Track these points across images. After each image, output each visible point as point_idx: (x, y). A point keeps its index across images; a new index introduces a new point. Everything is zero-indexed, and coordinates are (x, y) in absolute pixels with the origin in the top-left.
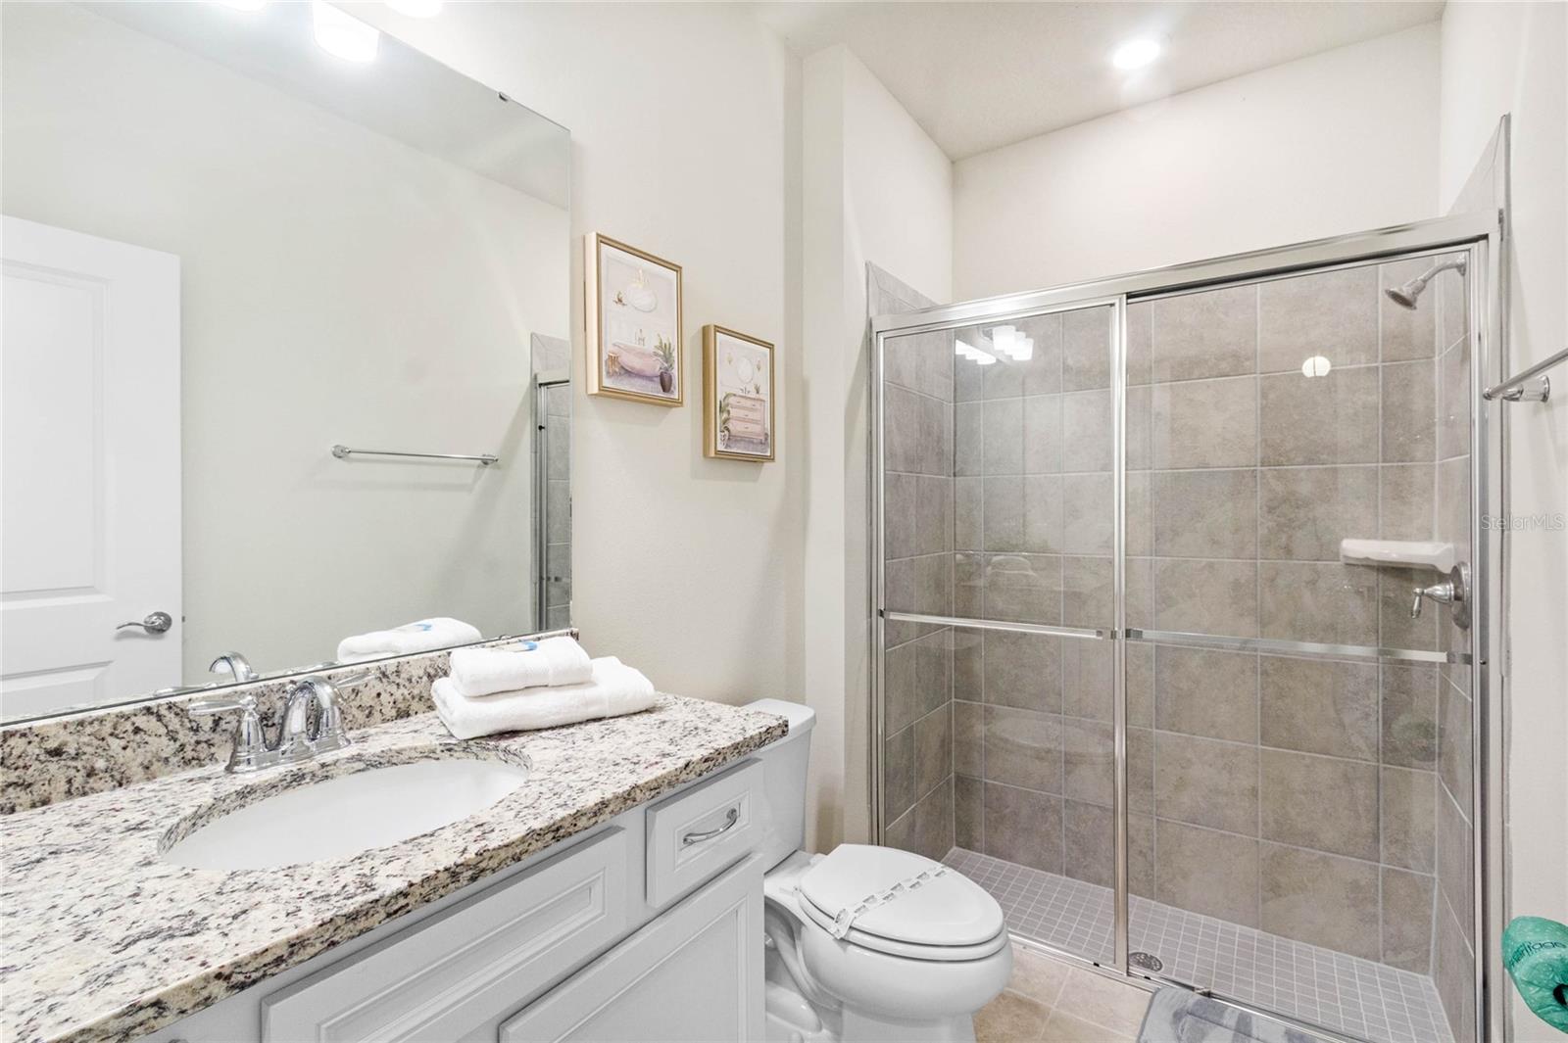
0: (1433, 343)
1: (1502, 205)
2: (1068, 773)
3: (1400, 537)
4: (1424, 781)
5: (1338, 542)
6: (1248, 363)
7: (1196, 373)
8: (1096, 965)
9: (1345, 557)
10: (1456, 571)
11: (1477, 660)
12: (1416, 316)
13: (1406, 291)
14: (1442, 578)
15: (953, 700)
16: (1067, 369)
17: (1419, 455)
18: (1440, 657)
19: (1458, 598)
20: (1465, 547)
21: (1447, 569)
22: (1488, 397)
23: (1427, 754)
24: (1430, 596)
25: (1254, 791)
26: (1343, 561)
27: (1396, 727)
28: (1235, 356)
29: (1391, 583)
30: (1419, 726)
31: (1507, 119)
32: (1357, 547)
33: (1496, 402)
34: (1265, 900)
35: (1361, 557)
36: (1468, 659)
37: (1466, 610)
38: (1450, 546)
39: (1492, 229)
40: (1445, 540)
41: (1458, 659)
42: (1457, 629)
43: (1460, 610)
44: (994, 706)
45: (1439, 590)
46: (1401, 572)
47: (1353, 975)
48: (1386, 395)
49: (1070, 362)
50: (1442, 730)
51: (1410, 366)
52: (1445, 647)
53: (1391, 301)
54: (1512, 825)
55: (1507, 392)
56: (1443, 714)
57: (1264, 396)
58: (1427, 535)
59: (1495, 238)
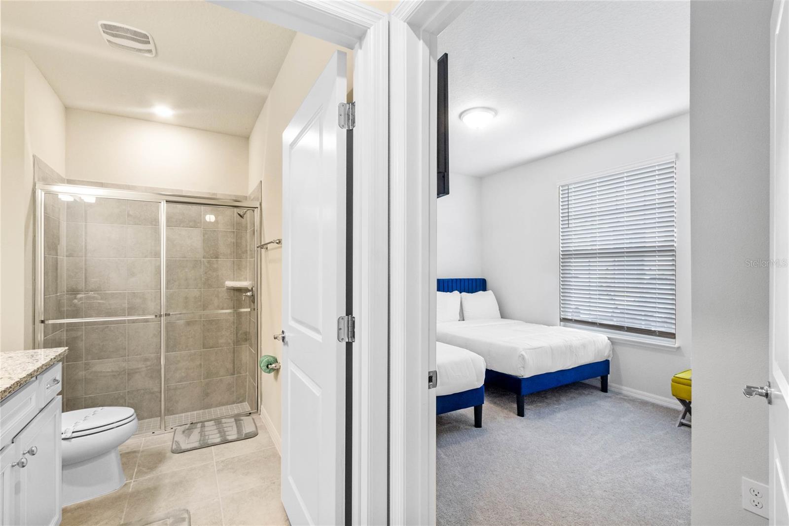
0: (247, 227)
1: (260, 201)
2: (129, 380)
3: (240, 280)
4: (245, 347)
5: (225, 282)
6: (198, 224)
7: (182, 225)
8: (153, 433)
9: (227, 287)
10: (252, 288)
11: (256, 309)
12: (243, 220)
13: (242, 214)
14: (249, 291)
15: (65, 363)
16: (129, 215)
17: (244, 257)
18: (249, 310)
19: (252, 295)
20: (254, 282)
21: (250, 289)
22: (258, 247)
23: (246, 340)
24: (247, 296)
25: (201, 364)
26: (226, 288)
27: (239, 334)
28: (195, 221)
29: (237, 294)
30: (244, 333)
31: (261, 181)
32: (230, 284)
33: (259, 249)
34: (203, 400)
35: (230, 286)
36: (254, 309)
37: (254, 299)
38: (251, 282)
39: (259, 206)
40: (250, 281)
41: (253, 310)
42: (252, 304)
43: (253, 299)
44: (90, 361)
45: (249, 294)
46: (239, 290)
47: (228, 410)
48: (236, 240)
49: (131, 213)
50: (249, 333)
51: (241, 232)
52: (250, 307)
53: (238, 215)
54: (262, 347)
55: (261, 247)
56: (249, 328)
57: (204, 236)
58: (246, 279)
59: (259, 208)
